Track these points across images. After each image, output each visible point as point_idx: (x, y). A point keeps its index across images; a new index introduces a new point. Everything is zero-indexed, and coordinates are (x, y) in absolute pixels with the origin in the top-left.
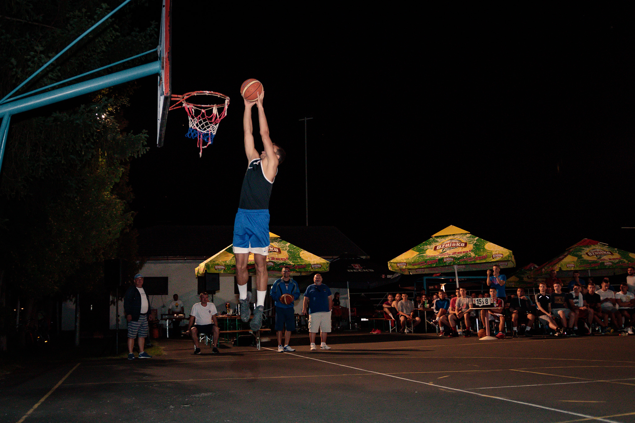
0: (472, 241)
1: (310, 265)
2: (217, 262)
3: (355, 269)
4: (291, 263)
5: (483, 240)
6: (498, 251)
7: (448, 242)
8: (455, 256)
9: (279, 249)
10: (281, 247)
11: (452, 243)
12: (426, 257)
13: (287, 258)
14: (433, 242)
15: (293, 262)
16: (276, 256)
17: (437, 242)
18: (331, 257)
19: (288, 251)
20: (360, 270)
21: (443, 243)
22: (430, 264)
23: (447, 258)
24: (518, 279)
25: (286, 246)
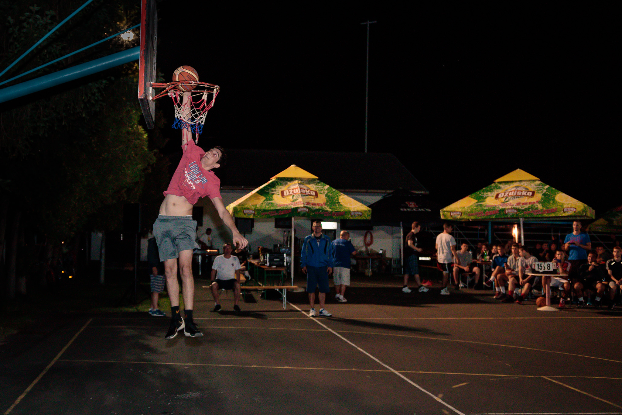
0: (541, 189)
1: (349, 212)
2: (246, 206)
3: (409, 208)
4: (329, 209)
5: (554, 189)
6: (570, 205)
7: (513, 189)
8: (519, 207)
9: (316, 193)
10: (319, 190)
11: (517, 191)
12: (485, 207)
13: (324, 203)
14: (494, 189)
15: (330, 208)
16: (312, 200)
17: (500, 188)
18: (384, 191)
19: (327, 195)
20: (414, 209)
21: (507, 190)
22: (489, 215)
23: (509, 209)
24: (606, 223)
25: (325, 189)
